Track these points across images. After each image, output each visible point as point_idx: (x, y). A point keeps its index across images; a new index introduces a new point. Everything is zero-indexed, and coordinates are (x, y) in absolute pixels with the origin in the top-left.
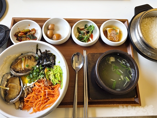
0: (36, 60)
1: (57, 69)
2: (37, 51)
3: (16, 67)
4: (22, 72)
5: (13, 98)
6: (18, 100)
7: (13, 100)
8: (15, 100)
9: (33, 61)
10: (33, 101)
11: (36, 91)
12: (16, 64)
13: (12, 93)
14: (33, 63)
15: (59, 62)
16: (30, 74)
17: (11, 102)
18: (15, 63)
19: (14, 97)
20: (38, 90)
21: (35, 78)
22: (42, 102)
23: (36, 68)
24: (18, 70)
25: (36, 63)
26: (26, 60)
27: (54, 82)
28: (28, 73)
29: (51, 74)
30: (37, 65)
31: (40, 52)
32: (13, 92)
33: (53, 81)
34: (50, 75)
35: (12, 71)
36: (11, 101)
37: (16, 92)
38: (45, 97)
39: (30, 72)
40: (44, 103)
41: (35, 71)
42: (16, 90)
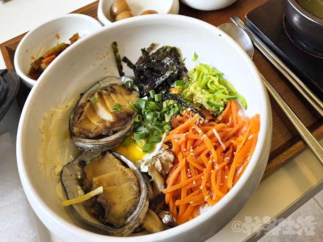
0: (131, 90)
1: (201, 74)
2: (120, 68)
3: (87, 126)
4: (110, 129)
5: (131, 209)
6: (147, 206)
7: (135, 213)
8: (138, 209)
9: (123, 93)
10: (194, 183)
11: (184, 150)
12: (82, 118)
13: (115, 198)
14: (127, 97)
15: (196, 56)
16: (138, 128)
17: (132, 219)
18: (79, 118)
19: (130, 205)
20: (189, 144)
21: (155, 130)
22: (222, 165)
23: (144, 102)
24: (99, 129)
25: (135, 94)
26: (105, 97)
27: (218, 104)
28: (129, 127)
29: (195, 92)
30: (141, 96)
31: (130, 64)
32: (118, 196)
33: (212, 101)
34: (192, 95)
35: (80, 141)
36: (129, 220)
37: (128, 191)
38: (219, 150)
39: (133, 120)
40: (226, 167)
41: (148, 110)
42: (125, 186)
